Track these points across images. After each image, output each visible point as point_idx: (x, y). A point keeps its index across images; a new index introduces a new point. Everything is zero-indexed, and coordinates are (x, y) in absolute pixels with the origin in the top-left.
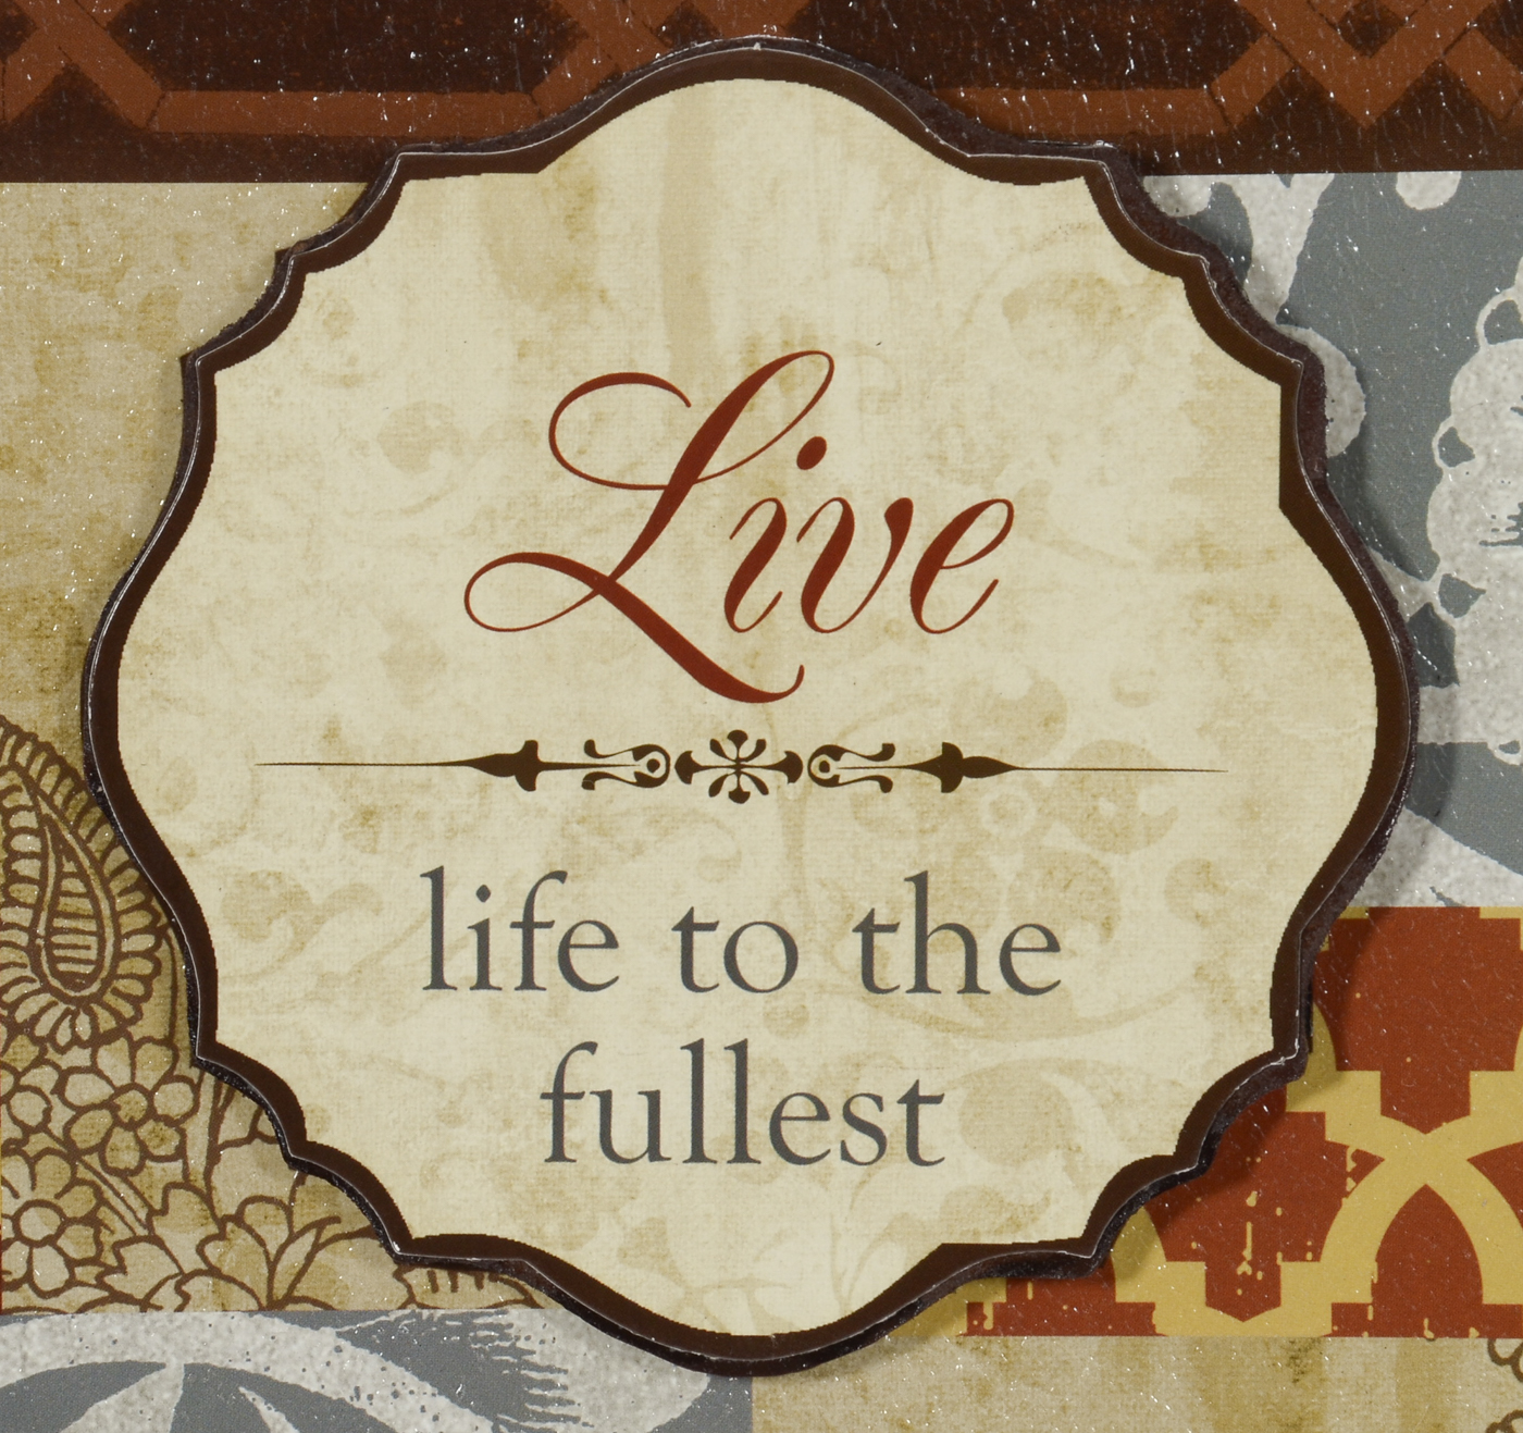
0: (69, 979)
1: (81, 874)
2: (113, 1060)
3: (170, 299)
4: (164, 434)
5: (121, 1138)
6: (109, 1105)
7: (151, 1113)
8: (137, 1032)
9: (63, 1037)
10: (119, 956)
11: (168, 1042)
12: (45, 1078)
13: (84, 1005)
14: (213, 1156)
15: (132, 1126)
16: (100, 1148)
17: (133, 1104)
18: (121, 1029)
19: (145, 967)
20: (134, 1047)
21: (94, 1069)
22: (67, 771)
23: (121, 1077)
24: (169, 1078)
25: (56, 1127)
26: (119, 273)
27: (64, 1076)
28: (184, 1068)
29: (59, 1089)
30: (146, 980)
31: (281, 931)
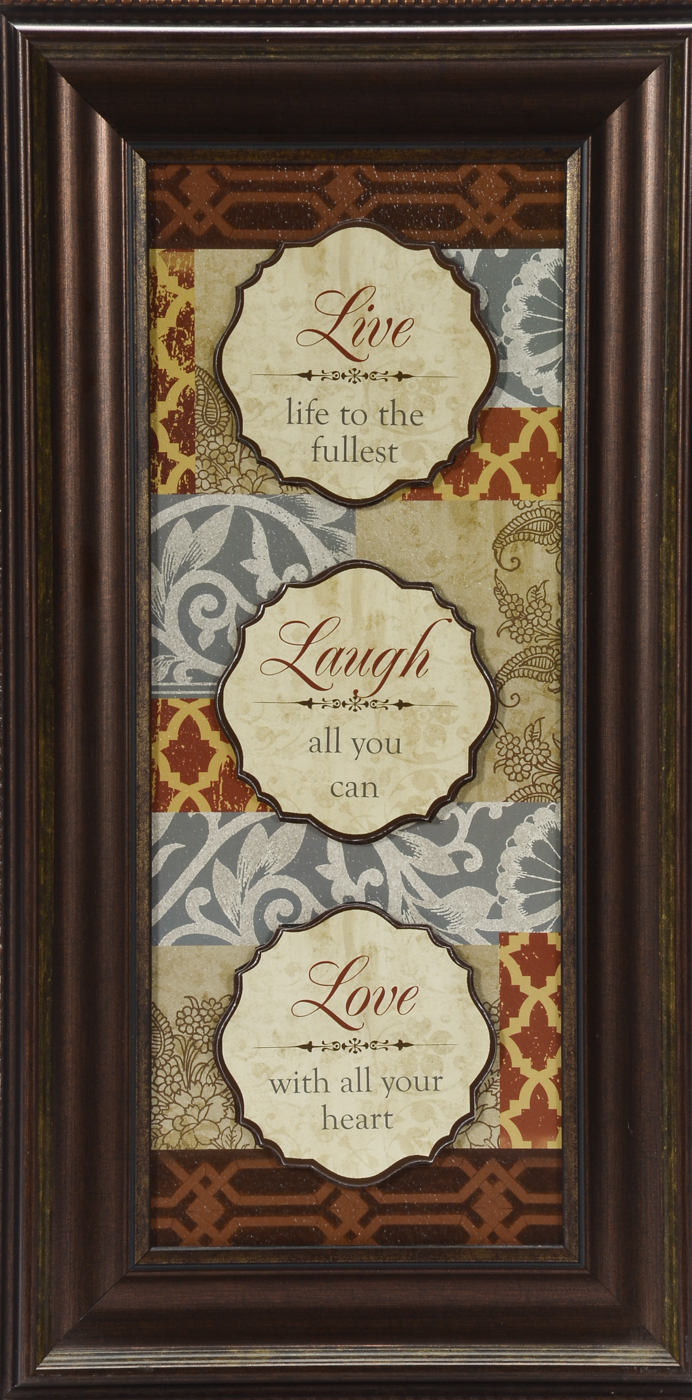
0: (210, 422)
1: (213, 399)
2: (219, 440)
3: (233, 274)
4: (231, 303)
5: (221, 456)
6: (218, 449)
7: (227, 451)
8: (224, 434)
9: (209, 434)
10: (221, 417)
11: (231, 436)
12: (205, 443)
13: (213, 427)
14: (240, 461)
15: (223, 454)
16: (216, 459)
17: (223, 449)
18: (221, 433)
19: (226, 420)
20: (224, 437)
21: (215, 441)
22: (210, 377)
23: (221, 444)
24: (231, 444)
25: (207, 454)
26: (223, 269)
27: (209, 443)
28: (234, 441)
29: (208, 446)
30: (226, 422)
31: (256, 411)
